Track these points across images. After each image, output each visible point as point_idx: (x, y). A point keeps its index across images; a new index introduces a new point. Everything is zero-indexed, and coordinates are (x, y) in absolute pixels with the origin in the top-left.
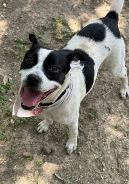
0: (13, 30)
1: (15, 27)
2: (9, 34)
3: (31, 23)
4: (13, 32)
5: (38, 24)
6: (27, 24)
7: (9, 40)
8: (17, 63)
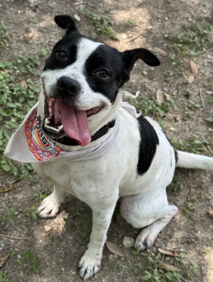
0: (159, 22)
1: (162, 17)
2: (154, 28)
3: (186, 12)
4: (160, 25)
5: (198, 14)
6: (180, 13)
7: (155, 37)
8: (174, 73)
